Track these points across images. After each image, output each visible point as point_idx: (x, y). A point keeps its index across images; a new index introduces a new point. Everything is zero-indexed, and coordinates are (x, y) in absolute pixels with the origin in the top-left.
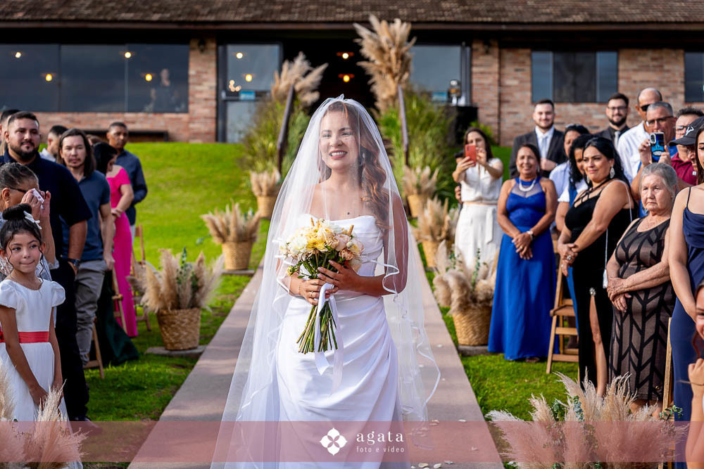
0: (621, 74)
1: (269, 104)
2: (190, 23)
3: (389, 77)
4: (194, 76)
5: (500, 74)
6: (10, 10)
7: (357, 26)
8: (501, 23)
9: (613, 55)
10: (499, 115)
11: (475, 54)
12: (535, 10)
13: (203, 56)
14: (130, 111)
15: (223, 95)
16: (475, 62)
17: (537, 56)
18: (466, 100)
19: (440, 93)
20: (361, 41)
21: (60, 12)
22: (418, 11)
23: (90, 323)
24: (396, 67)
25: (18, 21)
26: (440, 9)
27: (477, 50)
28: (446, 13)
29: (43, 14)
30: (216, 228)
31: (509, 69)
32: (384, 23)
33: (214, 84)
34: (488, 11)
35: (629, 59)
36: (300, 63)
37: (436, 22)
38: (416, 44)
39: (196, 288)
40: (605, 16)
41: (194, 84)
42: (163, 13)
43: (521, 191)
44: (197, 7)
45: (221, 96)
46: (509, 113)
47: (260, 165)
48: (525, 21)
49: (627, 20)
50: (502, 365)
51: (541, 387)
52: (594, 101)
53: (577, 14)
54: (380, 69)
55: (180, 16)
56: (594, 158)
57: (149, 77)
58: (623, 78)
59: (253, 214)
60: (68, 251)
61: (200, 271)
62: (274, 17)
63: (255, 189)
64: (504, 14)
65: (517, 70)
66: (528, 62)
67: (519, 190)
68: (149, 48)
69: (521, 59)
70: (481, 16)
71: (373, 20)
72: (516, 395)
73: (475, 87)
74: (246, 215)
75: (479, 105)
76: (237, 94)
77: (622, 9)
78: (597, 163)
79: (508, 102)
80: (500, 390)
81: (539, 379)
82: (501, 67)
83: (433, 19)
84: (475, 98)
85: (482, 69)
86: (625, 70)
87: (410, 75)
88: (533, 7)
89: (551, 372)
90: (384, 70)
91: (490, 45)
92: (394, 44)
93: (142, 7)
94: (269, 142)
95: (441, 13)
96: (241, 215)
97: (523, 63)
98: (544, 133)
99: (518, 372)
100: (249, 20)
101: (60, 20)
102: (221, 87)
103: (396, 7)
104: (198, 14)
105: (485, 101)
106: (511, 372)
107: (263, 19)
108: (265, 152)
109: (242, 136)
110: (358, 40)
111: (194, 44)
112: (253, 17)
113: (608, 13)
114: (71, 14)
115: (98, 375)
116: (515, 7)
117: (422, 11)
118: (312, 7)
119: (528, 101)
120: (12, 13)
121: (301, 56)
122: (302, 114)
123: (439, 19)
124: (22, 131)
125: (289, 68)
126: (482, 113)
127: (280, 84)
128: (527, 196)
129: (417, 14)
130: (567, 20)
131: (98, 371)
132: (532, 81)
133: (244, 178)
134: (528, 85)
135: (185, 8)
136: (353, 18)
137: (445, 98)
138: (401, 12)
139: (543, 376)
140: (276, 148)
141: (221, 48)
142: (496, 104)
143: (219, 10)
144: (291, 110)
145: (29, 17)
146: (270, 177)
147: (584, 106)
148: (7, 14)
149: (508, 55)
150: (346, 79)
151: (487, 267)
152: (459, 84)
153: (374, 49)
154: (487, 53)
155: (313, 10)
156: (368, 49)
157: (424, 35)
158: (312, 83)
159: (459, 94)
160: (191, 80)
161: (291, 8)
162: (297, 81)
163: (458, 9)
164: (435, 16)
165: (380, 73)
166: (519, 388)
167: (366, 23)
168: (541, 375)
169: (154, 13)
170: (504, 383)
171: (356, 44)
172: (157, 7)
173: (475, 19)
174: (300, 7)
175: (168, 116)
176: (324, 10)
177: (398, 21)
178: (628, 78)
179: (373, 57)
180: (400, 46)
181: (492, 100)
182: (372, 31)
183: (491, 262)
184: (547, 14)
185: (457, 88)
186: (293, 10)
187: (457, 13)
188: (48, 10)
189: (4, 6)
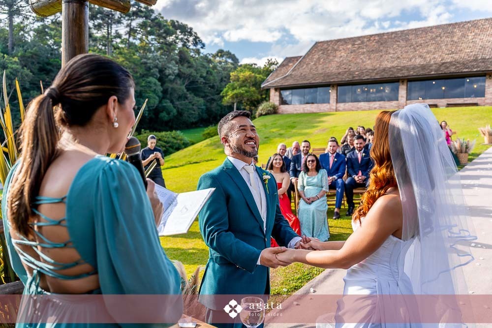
2: (486, 70)
14: (466, 97)
21: (445, 71)
25: (433, 74)
29: (440, 72)
30: (482, 132)
39: (467, 148)
44: (489, 66)
55: (483, 69)
57: (475, 86)
61: (468, 144)
68: (473, 78)
93: (471, 67)
101: (445, 73)
111: (487, 76)
114: (449, 71)
120: (431, 72)
135: (485, 66)
145: (436, 73)
148: (429, 73)
160: (486, 87)
172: (476, 67)
175: (478, 98)
188: (442, 71)
189: (428, 71)
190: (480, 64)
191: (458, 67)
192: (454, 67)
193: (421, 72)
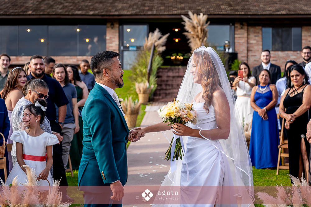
0: (303, 38)
1: (143, 52)
2: (107, 15)
3: (197, 39)
4: (108, 39)
5: (248, 38)
6: (25, 10)
7: (183, 16)
8: (248, 15)
9: (299, 29)
10: (247, 57)
11: (236, 29)
12: (264, 9)
13: (113, 31)
14: (80, 55)
15: (122, 48)
16: (236, 32)
17: (265, 29)
18: (232, 50)
19: (221, 47)
20: (185, 23)
21: (48, 11)
22: (211, 9)
23: (68, 152)
24: (201, 35)
25: (30, 15)
26: (220, 8)
27: (237, 27)
28: (223, 10)
29: (41, 12)
31: (252, 36)
32: (195, 15)
33: (117, 43)
34: (242, 9)
35: (307, 31)
36: (157, 33)
37: (218, 14)
38: (210, 24)
40: (296, 11)
41: (109, 43)
42: (94, 11)
43: (260, 91)
44: (110, 8)
45: (121, 49)
46: (252, 56)
47: (139, 80)
48: (259, 14)
49: (306, 13)
50: (256, 171)
51: (275, 181)
52: (290, 50)
53: (283, 11)
54: (193, 36)
55: (102, 12)
56: (297, 75)
57: (87, 40)
58: (304, 40)
59: (138, 101)
60: (58, 119)
62: (145, 13)
63: (137, 90)
64: (249, 10)
65: (255, 36)
66: (260, 32)
67: (260, 90)
68: (88, 27)
69: (257, 31)
70: (239, 12)
71: (190, 13)
72: (263, 185)
73: (236, 44)
74: (135, 102)
75: (238, 52)
76: (128, 47)
77: (303, 8)
78: (298, 78)
79: (251, 50)
80: (256, 182)
81: (273, 177)
82: (248, 34)
83: (217, 13)
84: (236, 49)
85: (239, 36)
86: (305, 36)
87: (207, 38)
88: (262, 8)
89: (278, 174)
90: (195, 36)
91: (243, 25)
92: (200, 25)
93: (85, 8)
94: (144, 69)
95: (221, 10)
96: (132, 102)
97: (258, 33)
98: (266, 65)
99: (263, 174)
100: (133, 14)
101: (48, 15)
102: (121, 44)
103: (200, 8)
104: (110, 11)
105: (241, 50)
106: (260, 174)
107: (140, 14)
108: (142, 74)
109: (131, 66)
110: (183, 23)
111: (109, 25)
112: (135, 13)
113: (297, 10)
114: (53, 12)
115: (70, 175)
116: (254, 7)
117: (212, 9)
118: (162, 8)
119: (260, 50)
120: (26, 11)
121: (157, 30)
122: (158, 56)
123: (220, 13)
124: (36, 64)
125: (152, 36)
126: (239, 56)
127: (148, 42)
128: (263, 93)
129: (210, 11)
130: (278, 13)
131: (70, 173)
132: (262, 41)
133: (132, 85)
134: (261, 43)
135: (104, 9)
136: (181, 13)
137: (222, 49)
138: (202, 10)
139: (275, 176)
140: (147, 72)
141: (121, 27)
142: (246, 52)
143: (120, 9)
144: (153, 55)
145: (34, 13)
146: (144, 85)
147: (286, 52)
148: (25, 12)
149: (251, 29)
150: (177, 40)
151: (248, 125)
152: (229, 42)
153: (190, 27)
154: (242, 28)
155: (163, 9)
156: (188, 27)
157: (213, 20)
158: (163, 42)
159: (229, 47)
160: (107, 41)
161: (152, 9)
162: (155, 41)
163: (228, 9)
164: (218, 12)
165: (193, 37)
166: (264, 181)
167: (187, 15)
168: (274, 175)
169: (91, 11)
170: (257, 179)
171: (183, 24)
172: (92, 8)
173: (236, 13)
174: (156, 8)
176: (167, 9)
177: (202, 14)
178: (306, 40)
179: (190, 30)
180: (203, 25)
181: (244, 50)
182: (190, 18)
183: (249, 123)
184: (269, 10)
185: (228, 44)
186: (153, 9)
187: (228, 10)
188: (43, 10)
189: (23, 9)
190: (97, 5)
191: (66, 7)
192: (61, 6)
193: (12, 11)
